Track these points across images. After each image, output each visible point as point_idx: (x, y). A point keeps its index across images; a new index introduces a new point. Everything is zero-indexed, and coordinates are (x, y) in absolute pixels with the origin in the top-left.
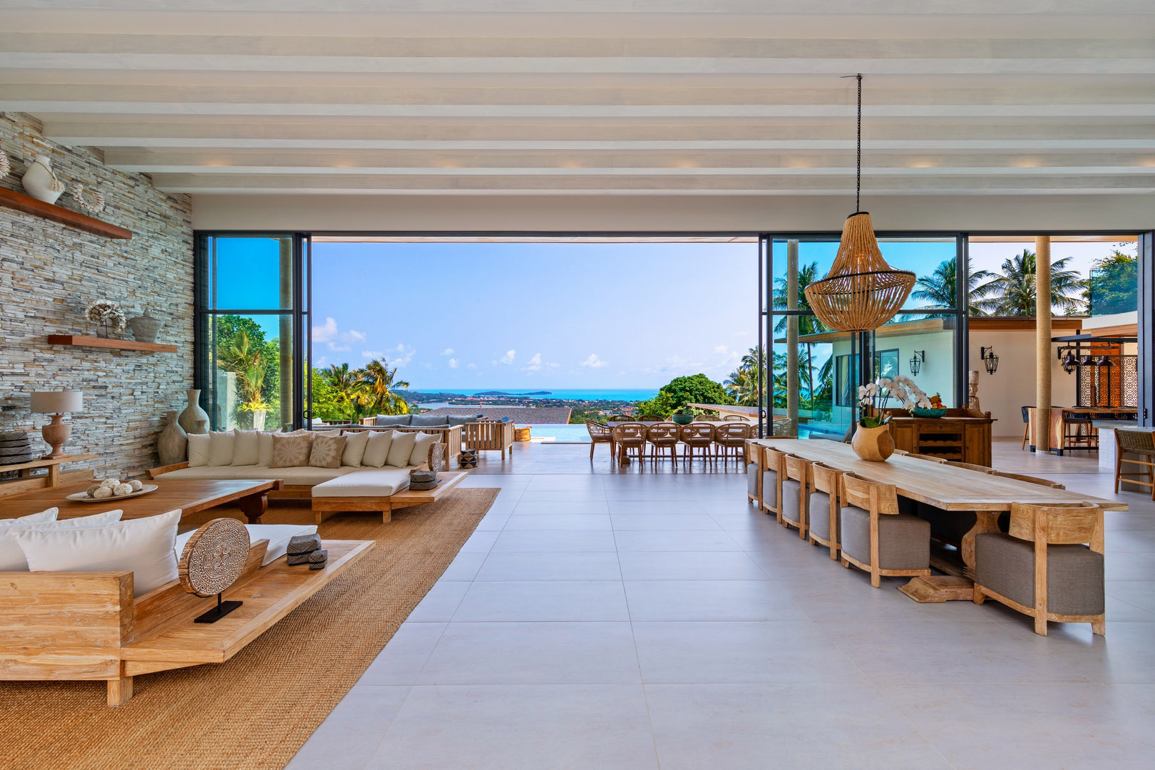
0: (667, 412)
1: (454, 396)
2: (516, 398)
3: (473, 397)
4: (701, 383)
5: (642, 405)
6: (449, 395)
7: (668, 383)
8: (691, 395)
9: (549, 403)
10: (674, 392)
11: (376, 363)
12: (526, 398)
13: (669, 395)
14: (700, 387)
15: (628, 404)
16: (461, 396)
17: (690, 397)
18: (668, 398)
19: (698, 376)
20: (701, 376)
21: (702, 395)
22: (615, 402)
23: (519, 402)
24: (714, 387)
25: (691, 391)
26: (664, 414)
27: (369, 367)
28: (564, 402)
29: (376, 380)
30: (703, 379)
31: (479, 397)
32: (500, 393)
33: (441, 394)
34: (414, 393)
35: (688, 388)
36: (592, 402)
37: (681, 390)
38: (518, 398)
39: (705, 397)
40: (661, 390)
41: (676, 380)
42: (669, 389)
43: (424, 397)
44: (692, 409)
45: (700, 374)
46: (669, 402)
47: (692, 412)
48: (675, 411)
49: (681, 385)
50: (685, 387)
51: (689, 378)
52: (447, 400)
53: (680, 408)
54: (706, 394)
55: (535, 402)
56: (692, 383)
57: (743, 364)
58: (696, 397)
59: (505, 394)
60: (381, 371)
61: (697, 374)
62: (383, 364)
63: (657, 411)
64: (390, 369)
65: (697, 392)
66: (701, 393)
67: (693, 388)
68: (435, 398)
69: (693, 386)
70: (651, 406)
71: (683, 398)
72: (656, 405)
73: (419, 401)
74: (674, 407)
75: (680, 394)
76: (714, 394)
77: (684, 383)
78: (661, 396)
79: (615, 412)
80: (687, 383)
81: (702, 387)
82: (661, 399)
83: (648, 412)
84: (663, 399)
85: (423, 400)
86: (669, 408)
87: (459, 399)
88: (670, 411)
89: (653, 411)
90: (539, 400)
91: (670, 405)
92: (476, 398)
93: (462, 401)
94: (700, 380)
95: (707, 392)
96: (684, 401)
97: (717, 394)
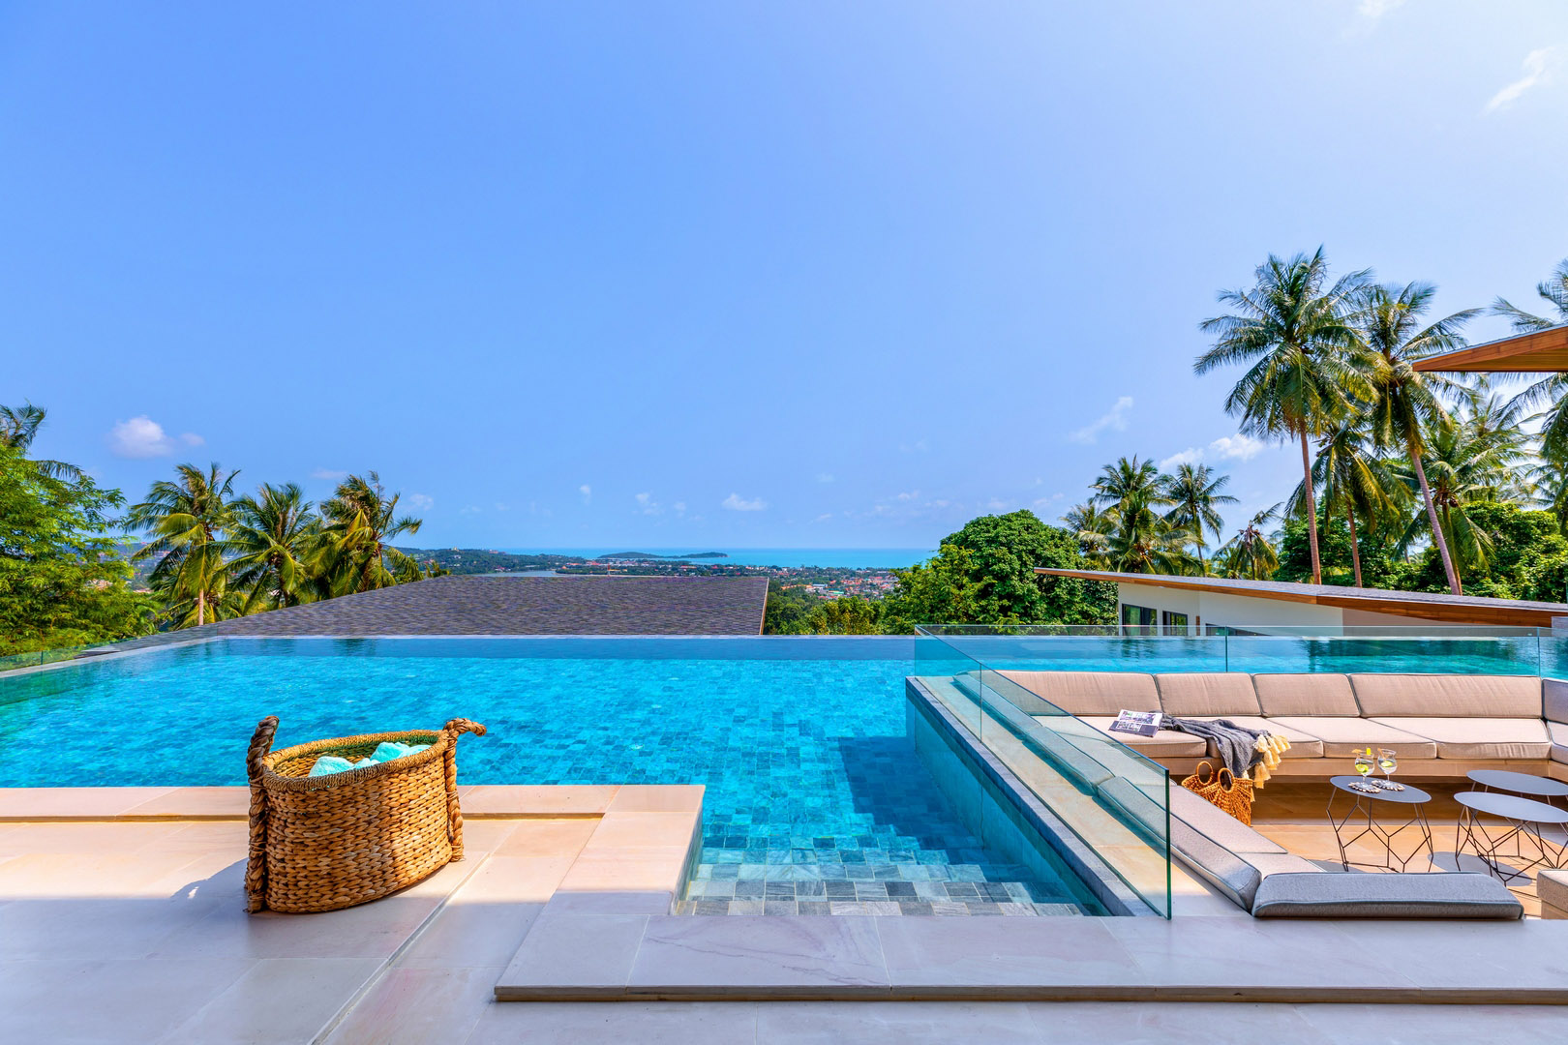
0: (961, 587)
1: (565, 560)
2: (668, 563)
3: (597, 561)
4: (1027, 528)
5: (908, 573)
6: (556, 558)
7: (959, 529)
8: (1011, 553)
9: (722, 571)
10: (974, 545)
11: (356, 484)
12: (684, 564)
13: (964, 552)
14: (1026, 536)
15: (853, 574)
16: (578, 559)
17: (1008, 556)
18: (962, 558)
19: (1017, 515)
20: (1024, 514)
21: (1032, 552)
22: (833, 569)
23: (673, 569)
24: (1053, 537)
25: (1009, 545)
26: (956, 591)
27: (341, 493)
28: (748, 570)
29: (353, 519)
30: (1030, 521)
31: (607, 561)
32: (642, 555)
33: (544, 557)
34: (500, 554)
35: (1003, 540)
36: (794, 570)
37: (990, 542)
38: (672, 563)
39: (1038, 557)
40: (943, 543)
41: (976, 523)
42: (963, 541)
43: (516, 561)
44: (1013, 583)
45: (1023, 511)
46: (965, 567)
47: (1014, 586)
48: (978, 586)
49: (988, 532)
50: (996, 536)
51: (1001, 518)
52: (554, 566)
53: (988, 579)
54: (1039, 551)
55: (699, 570)
56: (1010, 529)
58: (1020, 558)
59: (650, 556)
60: (368, 501)
61: (1017, 510)
62: (372, 487)
63: (940, 585)
64: (386, 497)
65: (1021, 547)
66: (1029, 548)
67: (1013, 537)
68: (534, 564)
69: (1013, 535)
70: (928, 575)
71: (995, 558)
72: (938, 572)
73: (507, 567)
74: (976, 577)
75: (988, 551)
76: (1054, 550)
77: (995, 528)
78: (946, 555)
79: (832, 587)
80: (999, 529)
81: (1031, 536)
82: (945, 561)
83: (920, 587)
84: (952, 561)
85: (514, 566)
86: (966, 580)
87: (574, 565)
88: (969, 585)
89: (934, 585)
90: (706, 566)
91: (967, 573)
92: (601, 562)
93: (578, 567)
94: (1025, 521)
95: (1042, 546)
96: (995, 564)
97: (1061, 551)
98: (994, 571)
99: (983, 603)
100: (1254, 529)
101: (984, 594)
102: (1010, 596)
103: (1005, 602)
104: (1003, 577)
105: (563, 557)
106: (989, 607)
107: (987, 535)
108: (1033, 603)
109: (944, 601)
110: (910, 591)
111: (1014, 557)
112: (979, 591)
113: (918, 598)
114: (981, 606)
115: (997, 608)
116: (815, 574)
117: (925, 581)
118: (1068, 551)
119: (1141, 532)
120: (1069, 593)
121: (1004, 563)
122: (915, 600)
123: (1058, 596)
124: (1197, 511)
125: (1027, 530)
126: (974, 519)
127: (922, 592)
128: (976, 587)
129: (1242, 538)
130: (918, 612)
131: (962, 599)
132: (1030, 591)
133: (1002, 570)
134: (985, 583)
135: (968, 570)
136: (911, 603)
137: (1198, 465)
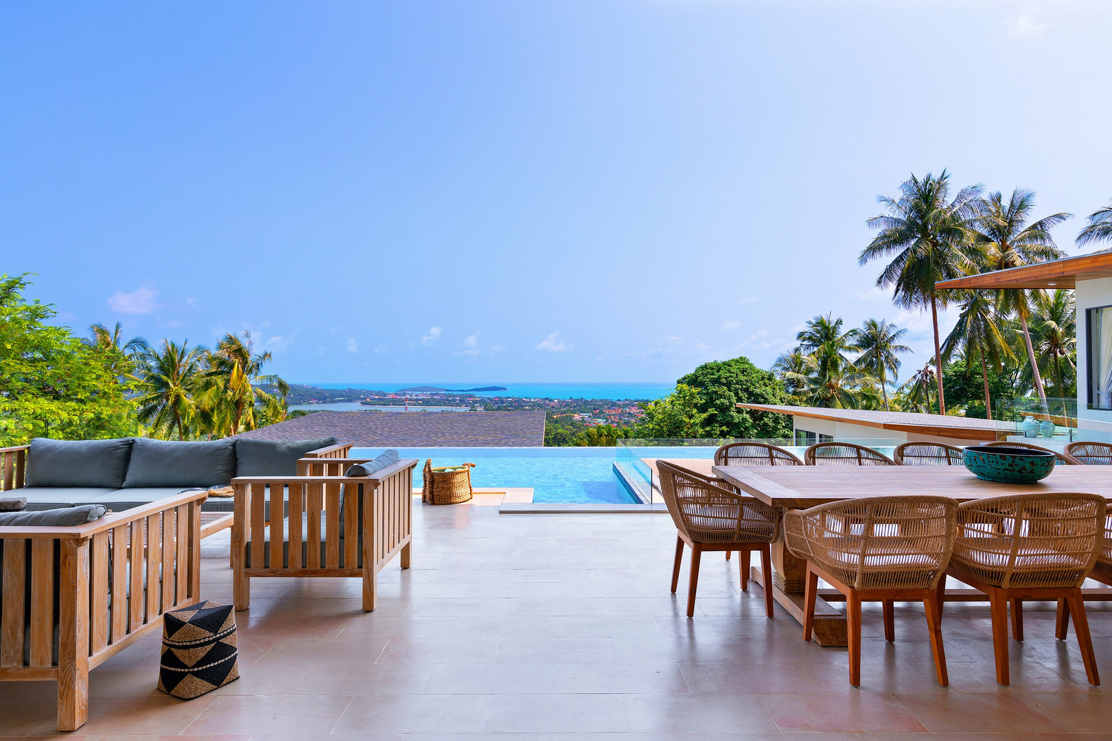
0: (691, 417)
1: (369, 393)
2: (457, 396)
3: (396, 394)
4: (743, 371)
5: (651, 406)
6: (361, 392)
7: (690, 371)
8: (730, 390)
9: (502, 403)
10: (702, 384)
11: (231, 340)
12: (470, 396)
13: (694, 390)
14: (742, 378)
15: (613, 404)
16: (379, 393)
17: (727, 393)
18: (692, 395)
19: (737, 361)
20: (742, 360)
21: (746, 390)
22: (597, 401)
23: (460, 401)
24: (763, 378)
25: (728, 385)
26: (687, 420)
27: (217, 346)
28: (524, 402)
29: (232, 367)
30: (746, 366)
31: (404, 394)
32: (434, 389)
33: (351, 391)
34: (313, 388)
35: (724, 381)
36: (564, 401)
37: (714, 382)
38: (460, 396)
39: (751, 394)
40: (679, 382)
41: (705, 367)
42: (693, 381)
43: (327, 394)
44: (731, 413)
45: (741, 358)
46: (695, 401)
47: (732, 416)
48: (704, 416)
49: (713, 374)
50: (719, 378)
51: (724, 364)
52: (359, 399)
53: (712, 411)
54: (752, 389)
55: (483, 402)
56: (730, 372)
57: (797, 343)
58: (736, 394)
59: (441, 389)
60: (240, 352)
61: (737, 357)
62: (245, 341)
63: (675, 415)
65: (737, 386)
66: (744, 386)
67: (731, 379)
68: (342, 396)
69: (731, 377)
70: (666, 407)
71: (718, 394)
72: (674, 406)
73: (320, 400)
74: (703, 409)
75: (712, 389)
76: (763, 388)
77: (718, 371)
78: (680, 392)
79: (596, 416)
80: (721, 372)
81: (745, 378)
82: (680, 397)
83: (660, 416)
84: (684, 397)
85: (325, 399)
86: (695, 411)
87: (377, 397)
88: (697, 415)
89: (670, 415)
90: (488, 398)
91: (696, 406)
92: (399, 395)
93: (380, 399)
94: (742, 366)
95: (754, 385)
96: (718, 399)
97: (769, 389)
98: (717, 404)
99: (708, 429)
100: (929, 369)
101: (709, 421)
102: (728, 424)
103: (725, 428)
104: (724, 409)
105: (367, 391)
106: (712, 432)
107: (712, 377)
108: (746, 428)
109: (678, 427)
110: (652, 420)
111: (732, 394)
112: (704, 419)
113: (659, 425)
114: (706, 431)
115: (718, 432)
116: (581, 405)
117: (664, 413)
118: (774, 389)
119: (832, 373)
120: (774, 422)
121: (724, 398)
122: (657, 427)
123: (766, 424)
124: (881, 356)
125: (743, 373)
126: (703, 364)
127: (662, 421)
128: (702, 417)
129: (919, 376)
130: (659, 436)
131: (692, 426)
132: (744, 420)
133: (723, 404)
134: (709, 414)
135: (697, 404)
136: (653, 429)
137: (881, 320)
